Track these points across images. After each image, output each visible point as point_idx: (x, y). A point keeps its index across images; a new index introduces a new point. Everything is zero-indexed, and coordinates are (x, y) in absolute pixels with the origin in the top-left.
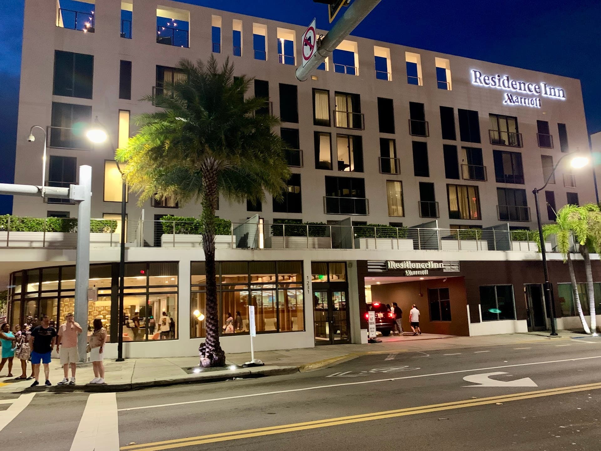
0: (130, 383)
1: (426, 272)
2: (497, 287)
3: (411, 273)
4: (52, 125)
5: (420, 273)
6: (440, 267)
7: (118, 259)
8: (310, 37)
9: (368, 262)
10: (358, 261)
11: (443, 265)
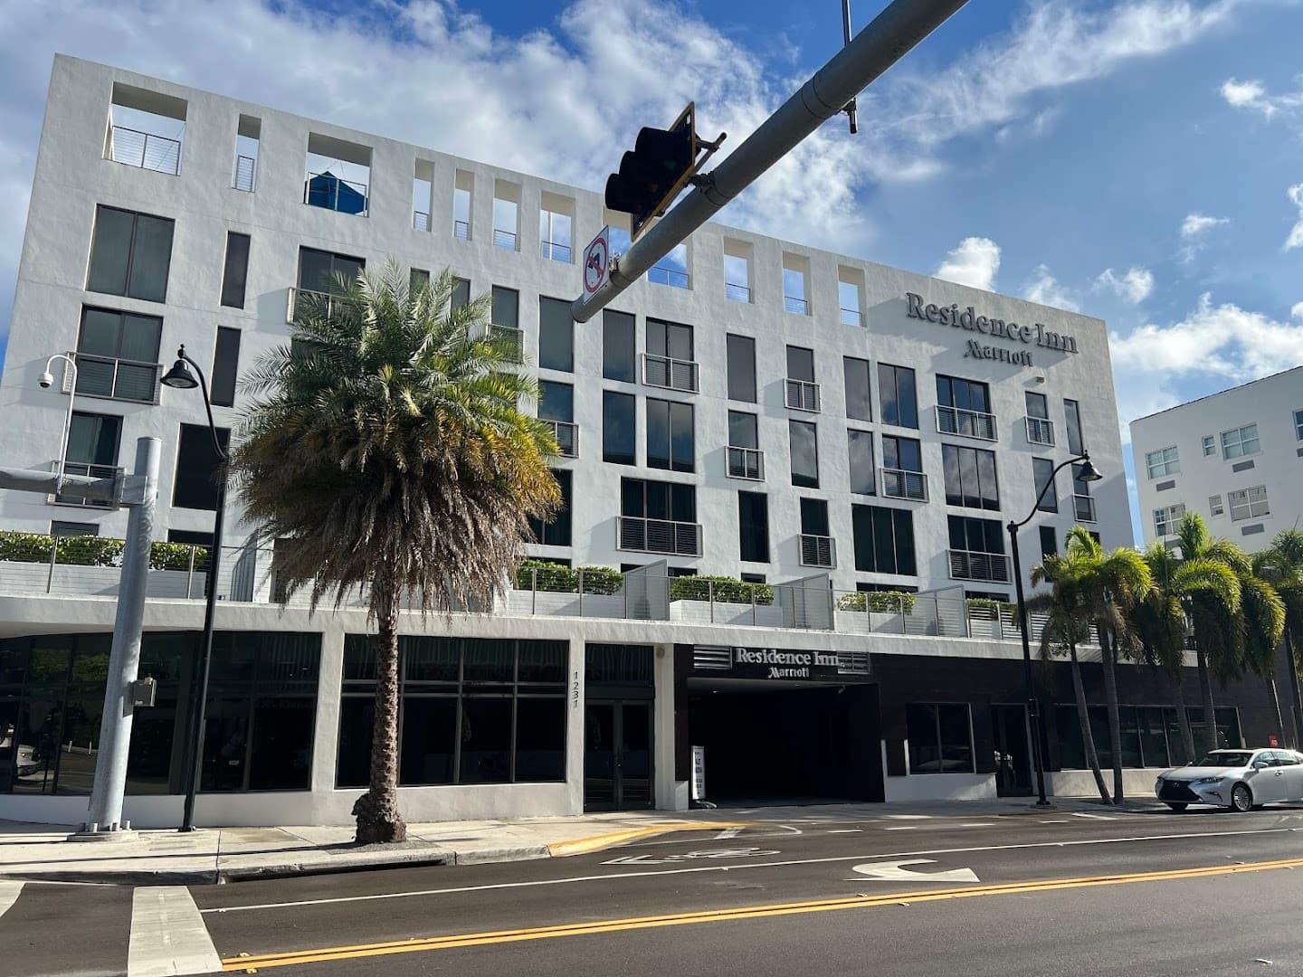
0: (215, 869)
1: (803, 672)
2: (940, 706)
3: (775, 672)
4: (78, 351)
5: (793, 672)
6: (832, 664)
7: (199, 624)
8: (598, 255)
9: (695, 648)
10: (676, 646)
11: (837, 661)
